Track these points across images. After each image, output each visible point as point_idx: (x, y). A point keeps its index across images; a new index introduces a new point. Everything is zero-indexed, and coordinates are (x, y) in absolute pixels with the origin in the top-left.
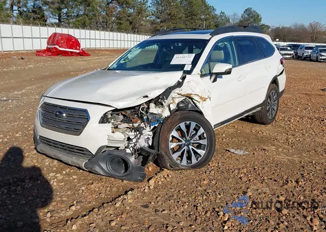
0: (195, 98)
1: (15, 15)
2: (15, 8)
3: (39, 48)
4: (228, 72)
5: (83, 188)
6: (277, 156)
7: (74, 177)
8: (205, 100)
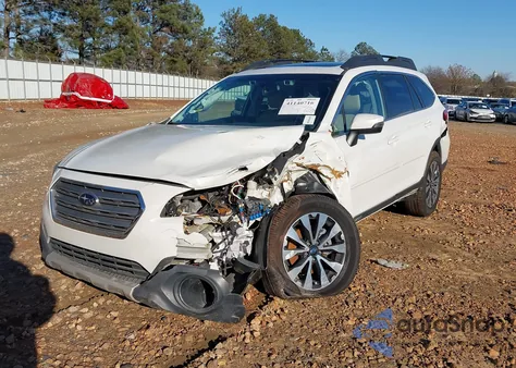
0: (324, 171)
1: (12, 45)
2: (12, 34)
3: (49, 97)
4: (377, 129)
5: (132, 337)
6: (460, 272)
7: (114, 314)
8: (340, 176)
